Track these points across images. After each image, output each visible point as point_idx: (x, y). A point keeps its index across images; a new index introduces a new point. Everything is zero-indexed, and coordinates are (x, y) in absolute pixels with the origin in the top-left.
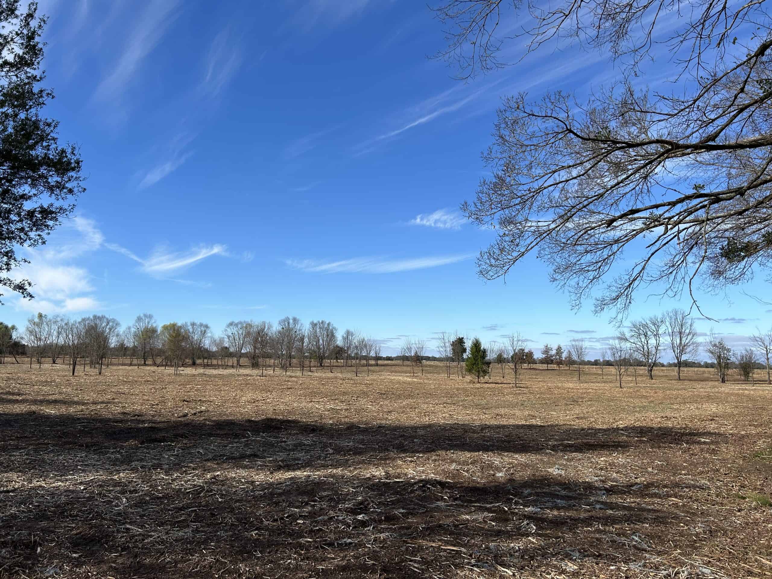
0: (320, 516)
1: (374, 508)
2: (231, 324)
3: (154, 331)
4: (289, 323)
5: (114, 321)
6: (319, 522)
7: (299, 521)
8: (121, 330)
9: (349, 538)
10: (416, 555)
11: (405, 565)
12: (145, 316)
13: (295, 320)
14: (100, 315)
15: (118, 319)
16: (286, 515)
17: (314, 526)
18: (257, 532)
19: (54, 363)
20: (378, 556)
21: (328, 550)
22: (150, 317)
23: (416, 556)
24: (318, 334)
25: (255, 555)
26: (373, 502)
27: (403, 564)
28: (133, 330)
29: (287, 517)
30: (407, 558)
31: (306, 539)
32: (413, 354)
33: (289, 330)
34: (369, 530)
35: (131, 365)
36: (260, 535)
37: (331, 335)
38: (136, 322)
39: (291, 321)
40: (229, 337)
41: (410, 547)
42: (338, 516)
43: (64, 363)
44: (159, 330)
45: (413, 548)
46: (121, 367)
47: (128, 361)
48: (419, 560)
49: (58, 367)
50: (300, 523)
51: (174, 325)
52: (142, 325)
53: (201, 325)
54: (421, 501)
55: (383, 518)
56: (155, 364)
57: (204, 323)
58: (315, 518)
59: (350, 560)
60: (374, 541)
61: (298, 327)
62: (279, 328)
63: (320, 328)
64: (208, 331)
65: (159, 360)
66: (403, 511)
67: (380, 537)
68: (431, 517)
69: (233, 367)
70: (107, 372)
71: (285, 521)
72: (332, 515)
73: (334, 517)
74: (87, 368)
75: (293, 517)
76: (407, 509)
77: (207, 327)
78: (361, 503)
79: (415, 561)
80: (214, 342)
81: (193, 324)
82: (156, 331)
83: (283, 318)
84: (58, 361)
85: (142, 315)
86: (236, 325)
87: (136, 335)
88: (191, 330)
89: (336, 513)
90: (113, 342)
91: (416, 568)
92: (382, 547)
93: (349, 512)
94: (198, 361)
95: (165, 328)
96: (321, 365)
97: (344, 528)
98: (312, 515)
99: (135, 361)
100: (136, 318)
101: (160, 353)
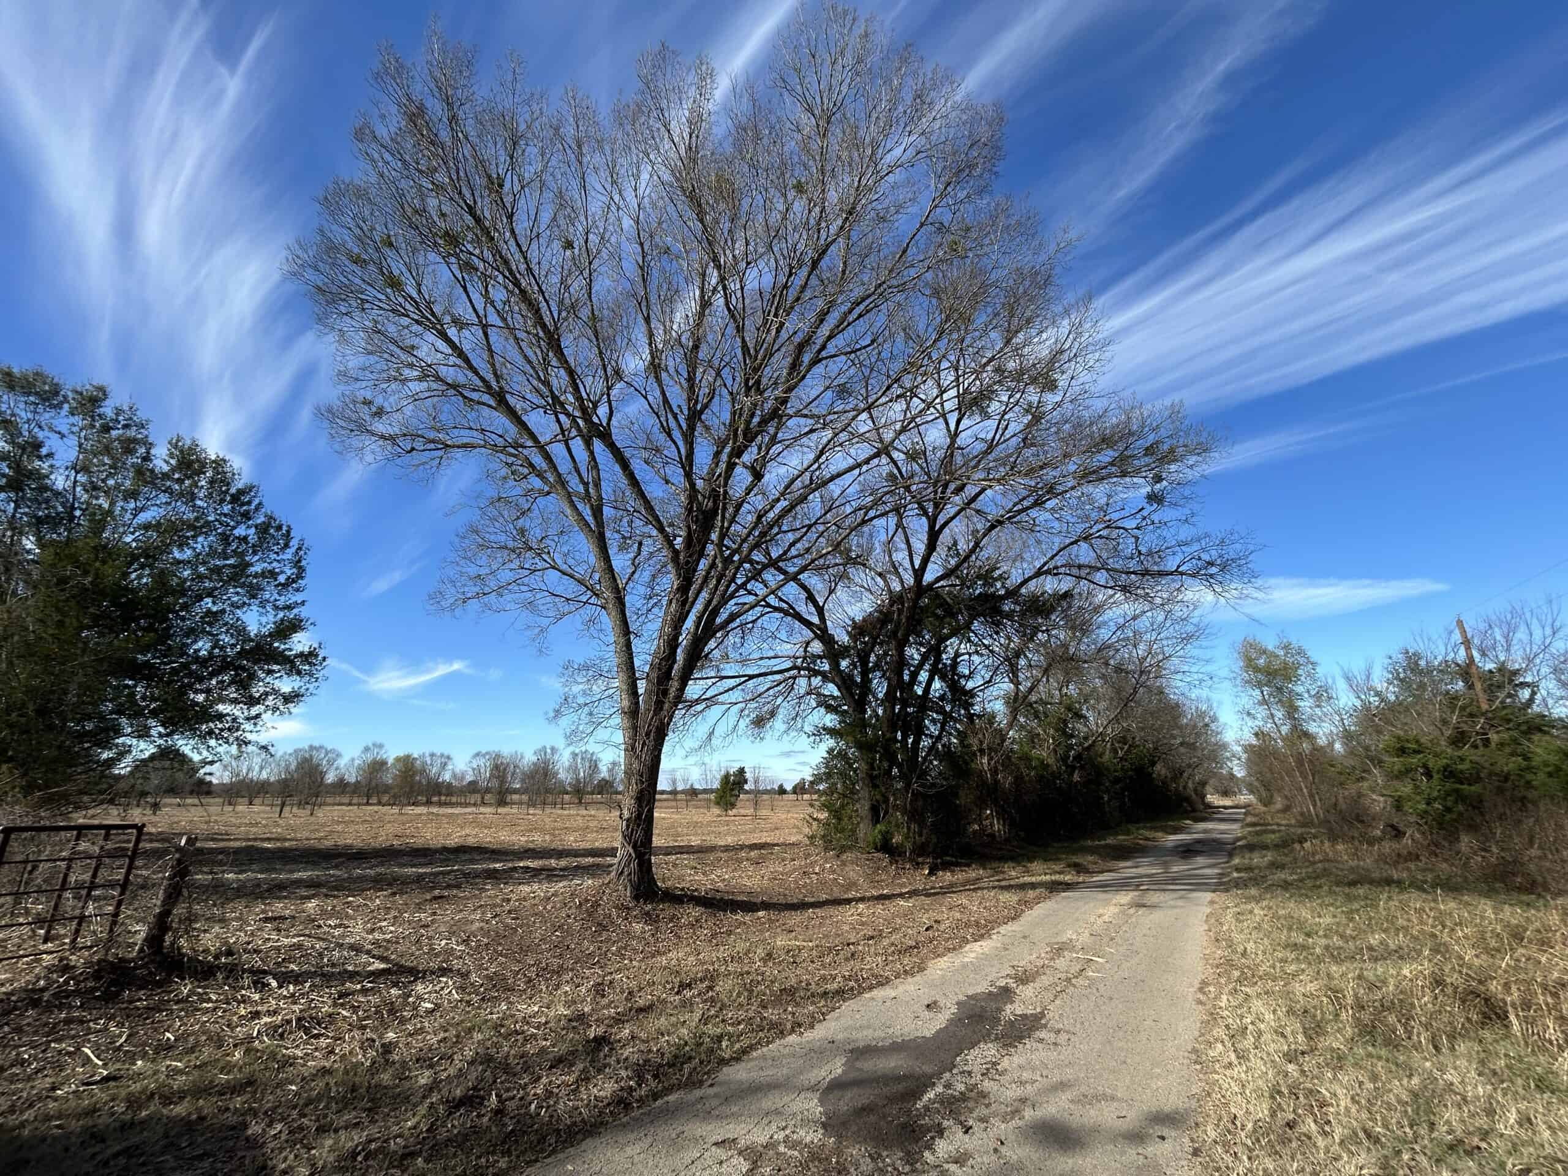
2: (478, 754)
3: (383, 763)
4: (545, 753)
5: (332, 751)
8: (342, 762)
12: (374, 745)
13: (553, 749)
14: (316, 744)
15: (340, 748)
19: (251, 804)
22: (381, 746)
24: (580, 766)
28: (357, 762)
32: (688, 787)
33: (546, 763)
35: (350, 804)
37: (594, 766)
38: (363, 752)
39: (549, 751)
40: (474, 769)
43: (263, 804)
44: (390, 761)
46: (336, 807)
47: (346, 800)
49: (255, 808)
51: (408, 756)
52: (369, 757)
53: (442, 755)
56: (379, 803)
57: (446, 754)
61: (556, 757)
62: (534, 759)
63: (582, 759)
64: (450, 763)
65: (385, 798)
69: (475, 805)
70: (320, 813)
74: (295, 810)
77: (449, 758)
80: (454, 775)
81: (432, 755)
82: (386, 763)
83: (539, 747)
84: (257, 801)
85: (370, 745)
86: (484, 756)
87: (359, 768)
88: (429, 762)
90: (330, 778)
94: (435, 799)
95: (398, 759)
96: (580, 802)
99: (355, 801)
100: (362, 748)
101: (387, 789)
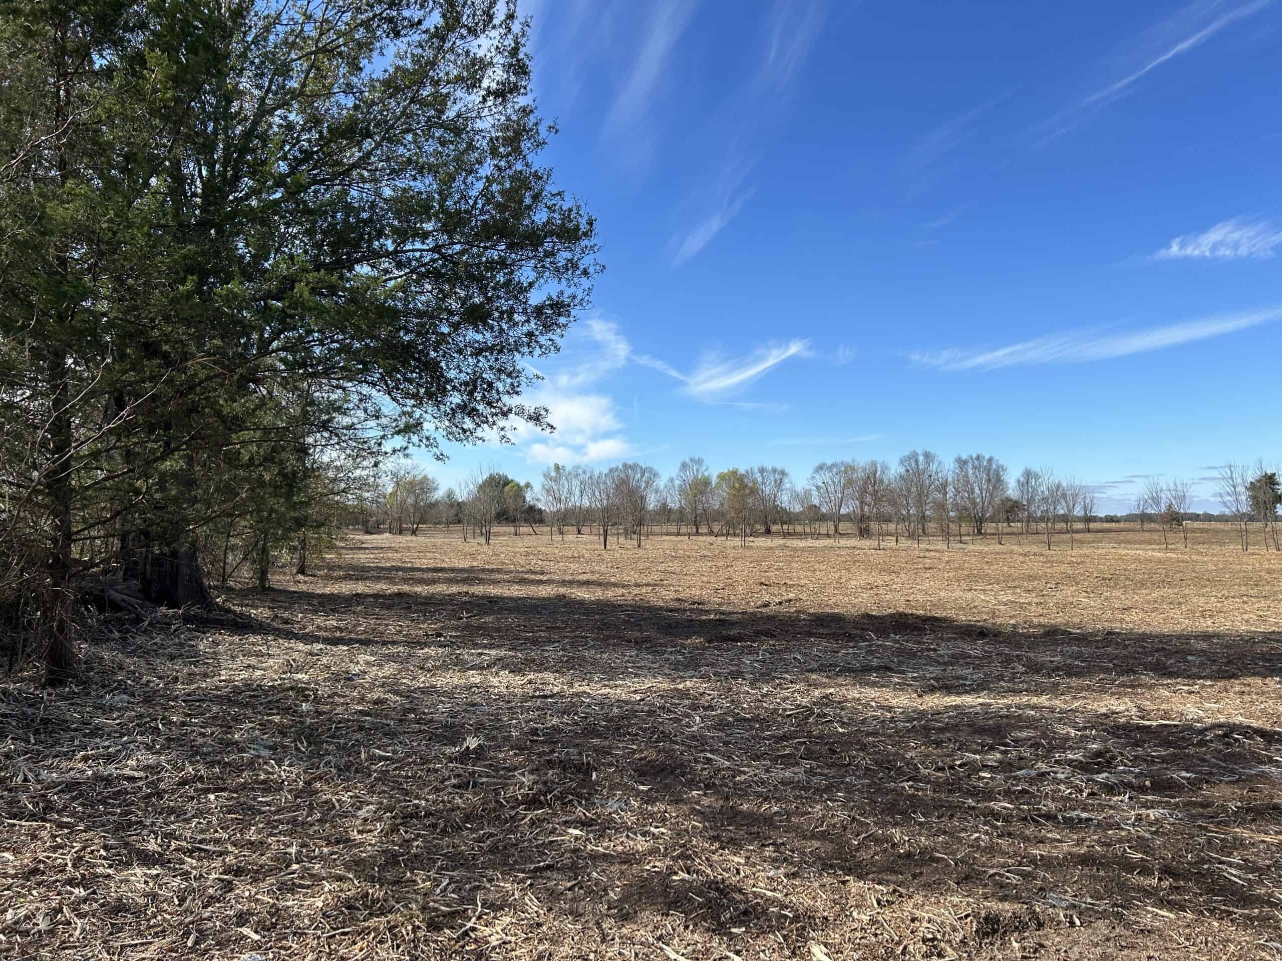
0: (1020, 769)
1: (1126, 765)
2: (820, 468)
3: (706, 482)
4: (917, 462)
5: (650, 470)
6: (1020, 779)
7: (983, 774)
8: (661, 483)
9: (1084, 810)
10: (1232, 853)
11: (1209, 868)
12: (691, 460)
13: (927, 455)
14: (630, 462)
15: (656, 466)
16: (958, 763)
17: (1013, 785)
18: (911, 783)
19: (579, 533)
20: (1149, 846)
21: (1045, 825)
22: (699, 462)
23: (1230, 854)
24: (972, 479)
25: (914, 818)
26: (1122, 754)
27: (1206, 866)
28: (677, 483)
29: (960, 766)
30: (1211, 857)
31: (1001, 804)
32: (1163, 508)
33: (918, 473)
34: (1122, 801)
35: (678, 534)
36: (917, 790)
37: (995, 479)
38: (681, 471)
39: (921, 458)
40: (818, 488)
41: (1216, 838)
42: (1056, 773)
43: (591, 534)
44: (714, 480)
45: (1222, 840)
46: (665, 538)
47: (673, 529)
48: (1238, 864)
49: (584, 538)
50: (984, 778)
51: (734, 473)
52: (689, 475)
53: (774, 471)
54: (1225, 761)
55: (1147, 783)
56: (711, 533)
57: (779, 468)
58: (1011, 772)
59: (1093, 846)
60: (1136, 820)
61: (934, 467)
62: (902, 470)
63: (974, 468)
64: (786, 480)
65: (716, 528)
66: (1188, 775)
67: (1149, 816)
68: (1252, 790)
69: (828, 536)
70: (647, 543)
71: (958, 772)
72: (1043, 770)
73: (1048, 773)
74: (622, 539)
75: (973, 768)
76: (1196, 773)
77: (783, 473)
78: (1099, 754)
79: (1230, 865)
80: (795, 496)
81: (762, 471)
82: (710, 483)
83: (907, 453)
84: (585, 530)
85: (688, 460)
86: (830, 468)
87: (682, 491)
88: (760, 480)
89: (1051, 767)
90: (652, 502)
91: (1235, 876)
92: (1155, 833)
93: (1075, 767)
94: (775, 528)
95: (722, 477)
96: (979, 532)
97: (1071, 794)
98: (1005, 766)
99: (684, 530)
100: (680, 465)
101: (719, 516)
